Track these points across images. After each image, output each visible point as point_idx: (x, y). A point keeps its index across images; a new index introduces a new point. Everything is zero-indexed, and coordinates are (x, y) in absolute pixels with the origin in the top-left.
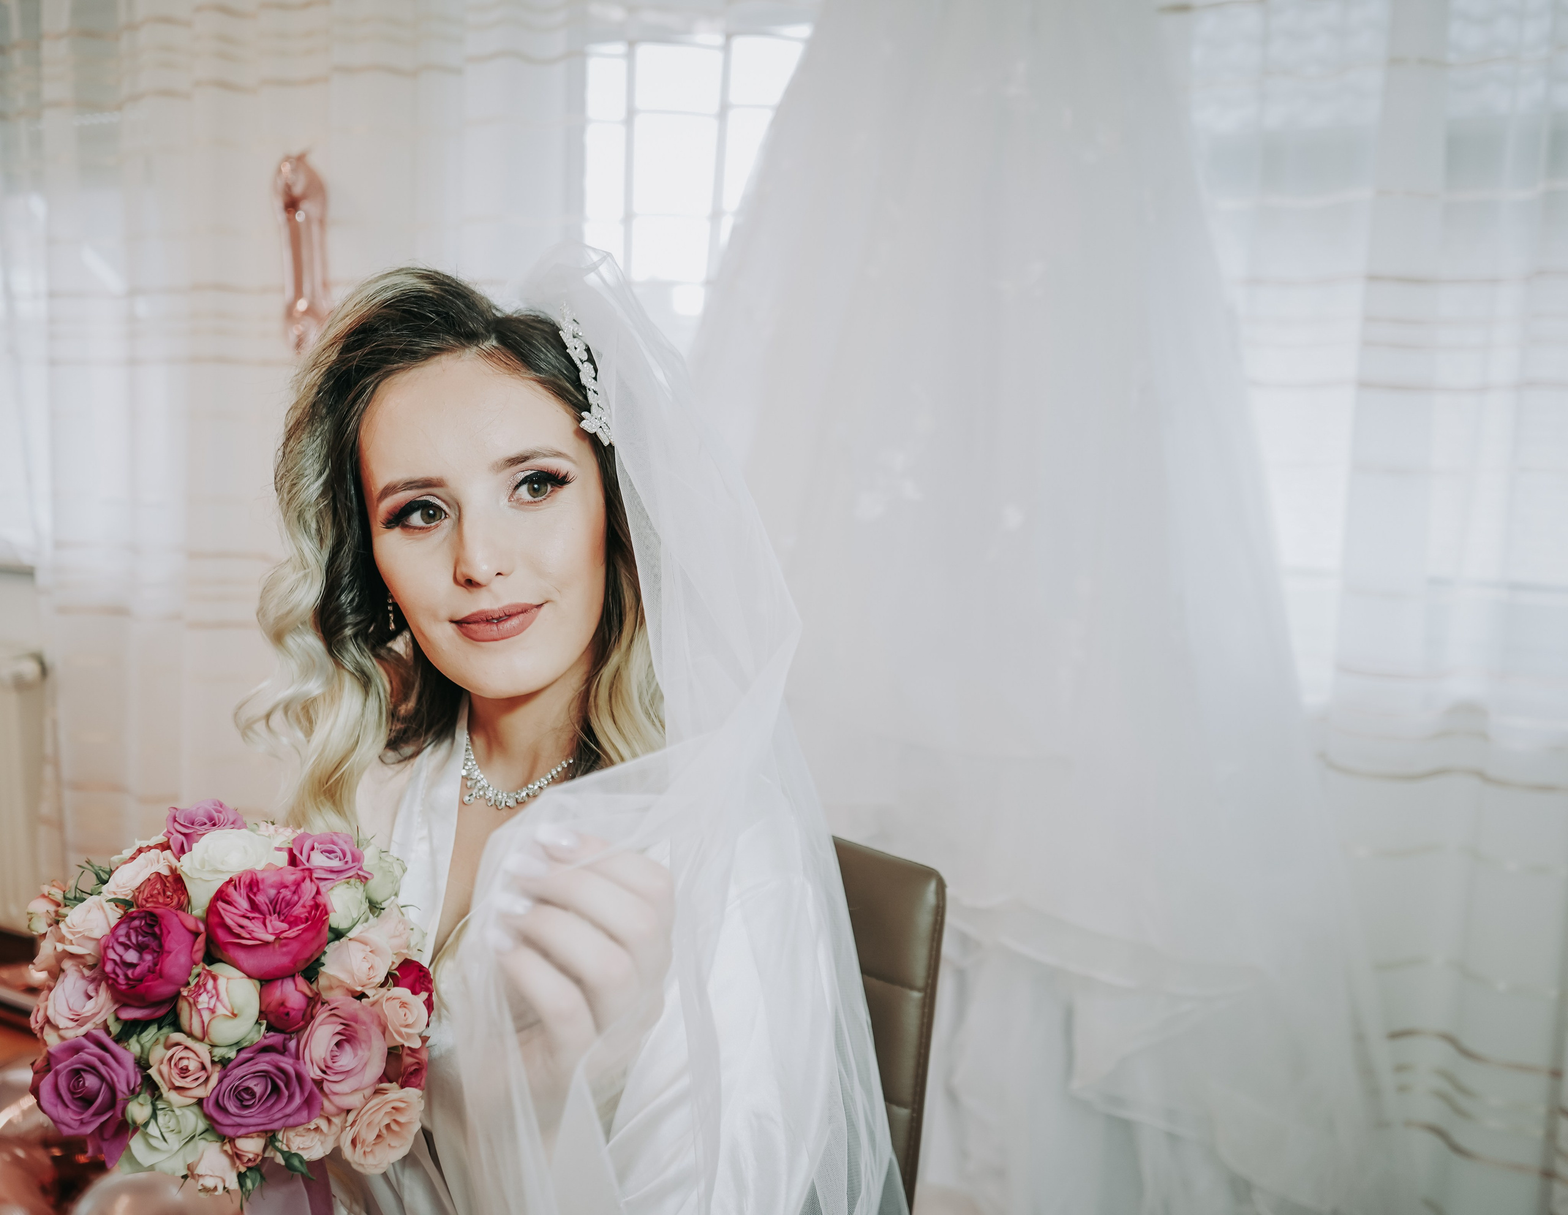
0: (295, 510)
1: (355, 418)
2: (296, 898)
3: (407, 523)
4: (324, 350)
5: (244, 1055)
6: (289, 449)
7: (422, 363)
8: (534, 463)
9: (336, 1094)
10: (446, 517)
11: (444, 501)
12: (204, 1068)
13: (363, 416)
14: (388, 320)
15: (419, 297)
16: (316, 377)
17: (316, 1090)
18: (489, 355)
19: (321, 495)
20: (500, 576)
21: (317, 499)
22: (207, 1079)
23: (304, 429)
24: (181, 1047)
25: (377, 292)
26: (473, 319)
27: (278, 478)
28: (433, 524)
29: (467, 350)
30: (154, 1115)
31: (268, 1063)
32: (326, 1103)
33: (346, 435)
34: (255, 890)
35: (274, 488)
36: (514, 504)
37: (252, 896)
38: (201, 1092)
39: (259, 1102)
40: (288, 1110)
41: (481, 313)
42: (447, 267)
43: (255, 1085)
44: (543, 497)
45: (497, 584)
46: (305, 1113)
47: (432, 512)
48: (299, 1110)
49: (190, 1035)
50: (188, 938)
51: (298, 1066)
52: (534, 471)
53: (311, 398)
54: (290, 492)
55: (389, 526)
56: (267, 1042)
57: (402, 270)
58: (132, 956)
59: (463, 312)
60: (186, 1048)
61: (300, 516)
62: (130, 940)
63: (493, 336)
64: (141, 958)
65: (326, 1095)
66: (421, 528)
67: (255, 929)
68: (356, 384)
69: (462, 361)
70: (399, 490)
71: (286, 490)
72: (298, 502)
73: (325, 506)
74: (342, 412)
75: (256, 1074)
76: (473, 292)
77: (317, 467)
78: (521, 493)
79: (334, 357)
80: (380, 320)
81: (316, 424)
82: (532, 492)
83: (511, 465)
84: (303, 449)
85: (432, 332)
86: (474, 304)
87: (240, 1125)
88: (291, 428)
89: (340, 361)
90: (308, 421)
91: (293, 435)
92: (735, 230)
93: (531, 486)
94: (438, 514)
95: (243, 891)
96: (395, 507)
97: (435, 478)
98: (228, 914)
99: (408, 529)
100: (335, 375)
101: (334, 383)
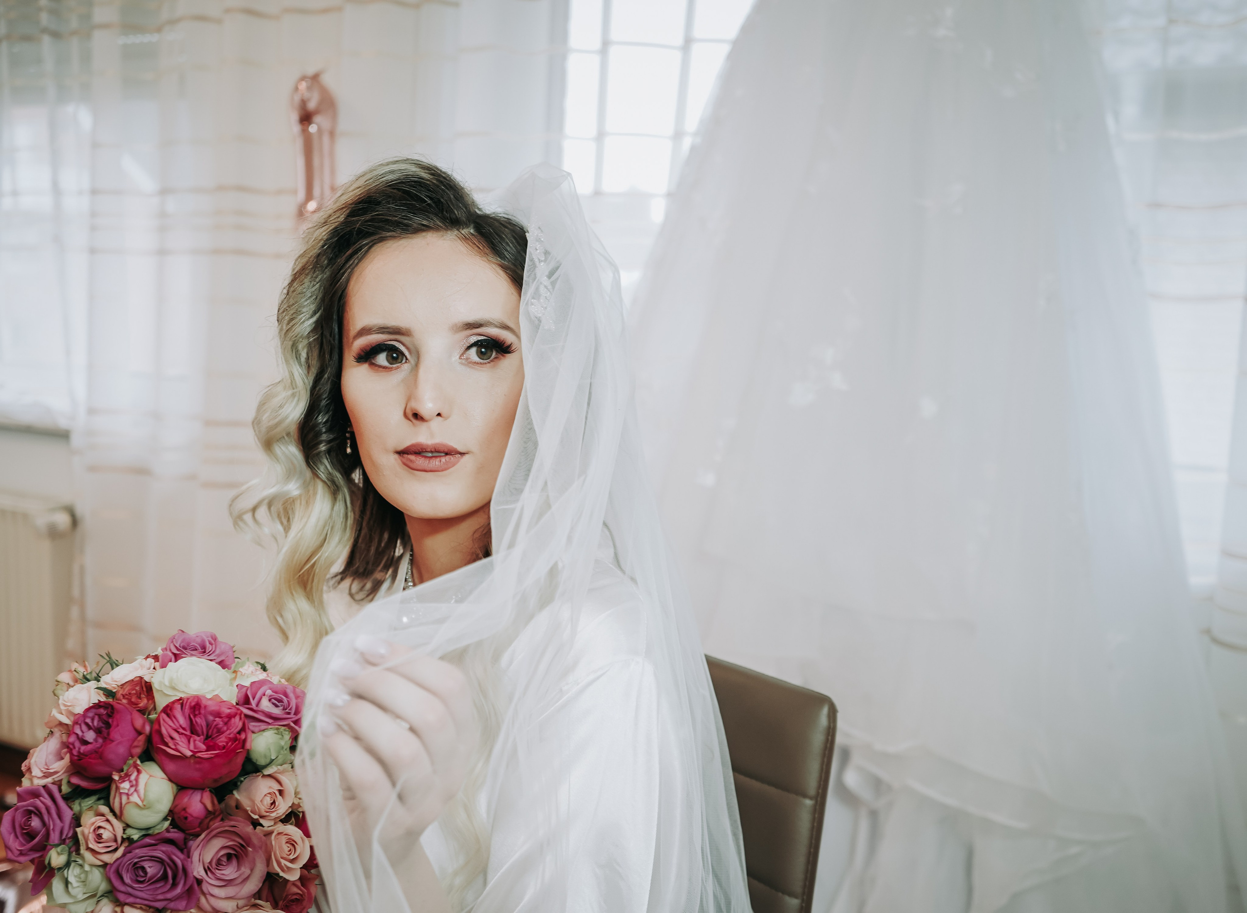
0: (290, 339)
1: (349, 270)
2: (225, 728)
3: (373, 362)
4: (334, 212)
5: (148, 840)
6: (292, 289)
7: (410, 235)
8: (486, 330)
9: (212, 895)
10: (406, 362)
11: (408, 348)
12: (116, 840)
13: (355, 269)
14: (390, 197)
15: (419, 183)
16: (324, 234)
17: (196, 886)
18: (465, 239)
19: (312, 331)
20: (439, 417)
21: (309, 333)
22: (116, 850)
23: (307, 275)
24: (103, 818)
25: (386, 173)
26: (459, 208)
27: (281, 311)
28: (394, 366)
29: (449, 232)
30: (68, 865)
31: (163, 852)
32: (203, 900)
33: (339, 283)
34: (197, 713)
35: (276, 318)
36: (464, 361)
37: (192, 716)
38: (108, 858)
39: (148, 882)
40: (169, 896)
41: (466, 206)
42: (444, 164)
43: (149, 867)
44: (488, 361)
45: (436, 423)
46: (184, 903)
47: (395, 355)
48: (178, 898)
49: (112, 811)
50: (133, 734)
51: (185, 863)
52: (486, 338)
53: (316, 251)
54: (288, 324)
55: (359, 360)
56: (168, 835)
57: (408, 159)
58: (90, 736)
59: (451, 201)
60: (108, 820)
61: (294, 346)
62: (93, 722)
63: (472, 226)
64: (96, 740)
65: (204, 894)
66: (385, 368)
67: (180, 743)
68: (354, 244)
69: (444, 239)
70: (373, 332)
71: (286, 322)
72: (293, 334)
73: (314, 339)
74: (340, 264)
75: (153, 859)
76: (463, 188)
77: (313, 307)
78: (470, 353)
79: (342, 218)
80: (384, 196)
81: (317, 272)
82: (479, 354)
83: (467, 329)
84: (305, 290)
85: (424, 211)
86: (462, 197)
87: (130, 895)
88: (297, 272)
89: (346, 223)
90: (312, 268)
91: (297, 278)
92: (693, 149)
93: (479, 349)
94: (400, 357)
95: (187, 711)
96: (367, 346)
97: (404, 328)
98: (165, 724)
99: (373, 366)
100: (339, 234)
101: (337, 240)
